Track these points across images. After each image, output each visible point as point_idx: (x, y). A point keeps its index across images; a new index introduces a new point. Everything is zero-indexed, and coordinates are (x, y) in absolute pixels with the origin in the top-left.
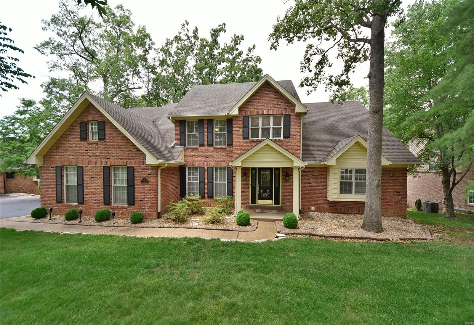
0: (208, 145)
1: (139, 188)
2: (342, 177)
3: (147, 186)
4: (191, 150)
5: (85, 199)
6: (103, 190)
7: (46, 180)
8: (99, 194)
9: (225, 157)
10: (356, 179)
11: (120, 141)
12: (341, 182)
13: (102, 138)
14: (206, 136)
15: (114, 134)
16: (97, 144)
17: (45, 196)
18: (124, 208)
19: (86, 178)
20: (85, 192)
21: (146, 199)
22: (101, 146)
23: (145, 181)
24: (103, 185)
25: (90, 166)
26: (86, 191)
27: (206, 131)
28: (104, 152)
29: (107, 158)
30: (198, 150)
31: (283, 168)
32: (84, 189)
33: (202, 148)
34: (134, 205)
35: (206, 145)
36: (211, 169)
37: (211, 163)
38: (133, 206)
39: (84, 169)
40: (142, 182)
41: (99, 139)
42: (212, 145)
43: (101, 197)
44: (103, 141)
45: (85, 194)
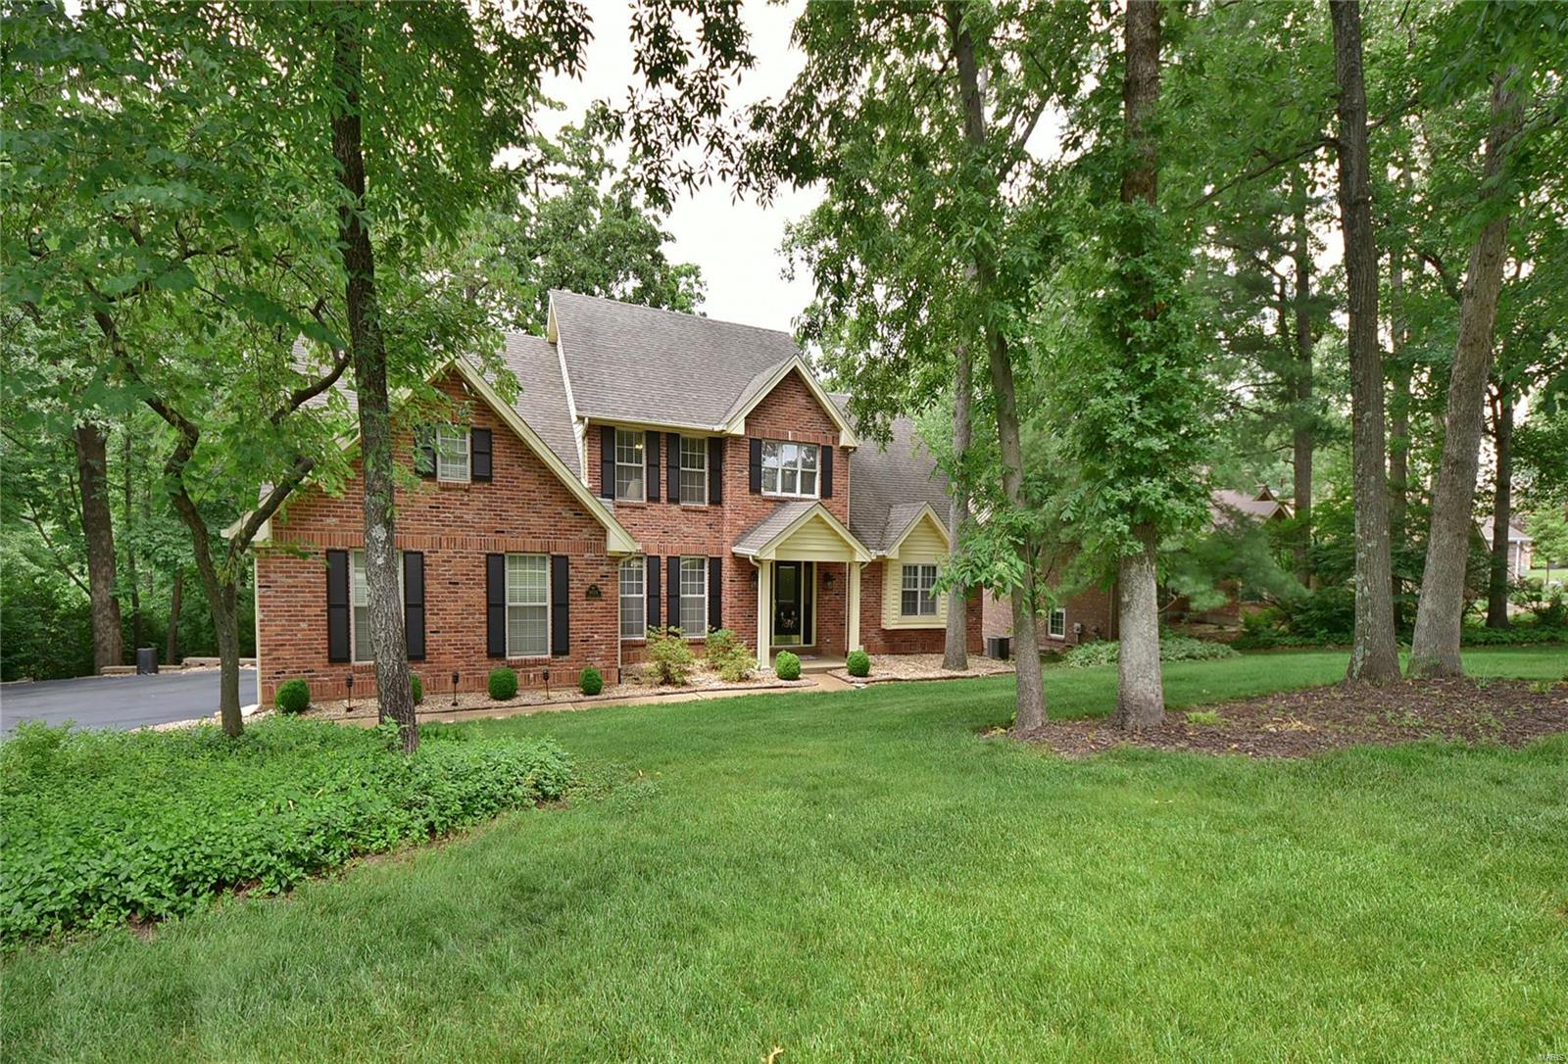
0: (670, 500)
1: (578, 607)
2: (904, 586)
3: (598, 604)
4: (627, 511)
5: (430, 645)
6: (484, 618)
7: (285, 592)
8: (471, 629)
9: (705, 532)
10: (923, 586)
11: (533, 487)
12: (903, 592)
13: (482, 475)
14: (663, 477)
15: (517, 468)
16: (466, 491)
17: (282, 645)
18: (543, 662)
19: (432, 587)
20: (430, 626)
21: (596, 636)
22: (479, 499)
23: (593, 593)
24: (484, 603)
25: (445, 553)
26: (432, 621)
27: (663, 462)
28: (487, 515)
29: (497, 532)
30: (645, 512)
31: (818, 563)
32: (427, 616)
33: (655, 506)
34: (567, 653)
35: (664, 500)
36: (674, 561)
37: (674, 547)
38: (566, 657)
39: (427, 561)
40: (587, 594)
41: (475, 478)
42: (676, 501)
43: (479, 639)
44: (486, 486)
45: (428, 631)
